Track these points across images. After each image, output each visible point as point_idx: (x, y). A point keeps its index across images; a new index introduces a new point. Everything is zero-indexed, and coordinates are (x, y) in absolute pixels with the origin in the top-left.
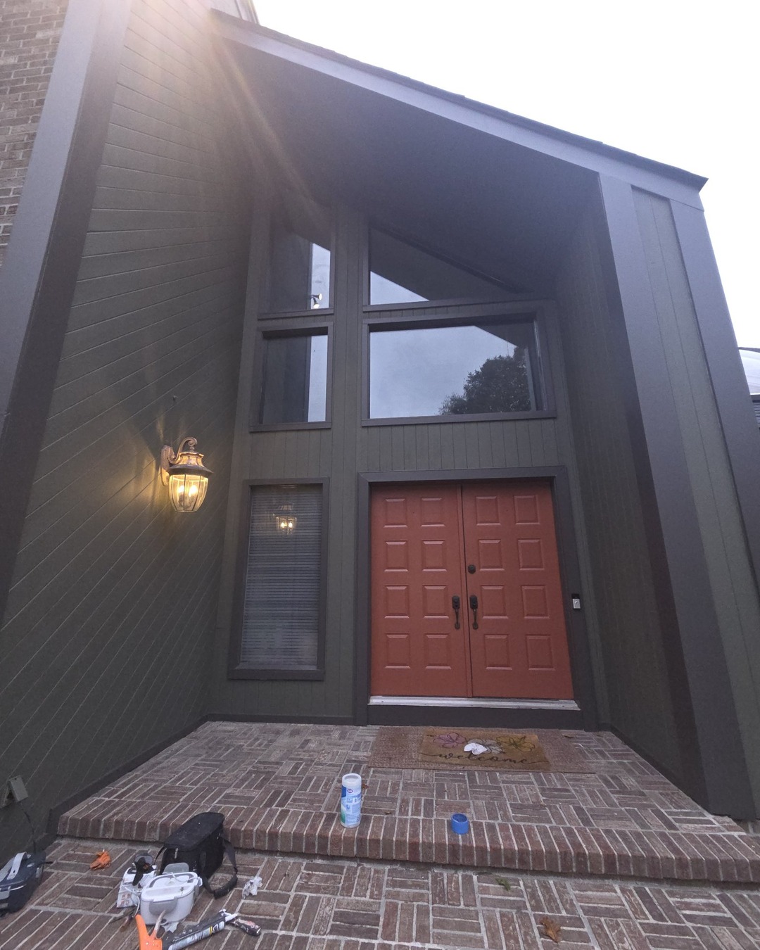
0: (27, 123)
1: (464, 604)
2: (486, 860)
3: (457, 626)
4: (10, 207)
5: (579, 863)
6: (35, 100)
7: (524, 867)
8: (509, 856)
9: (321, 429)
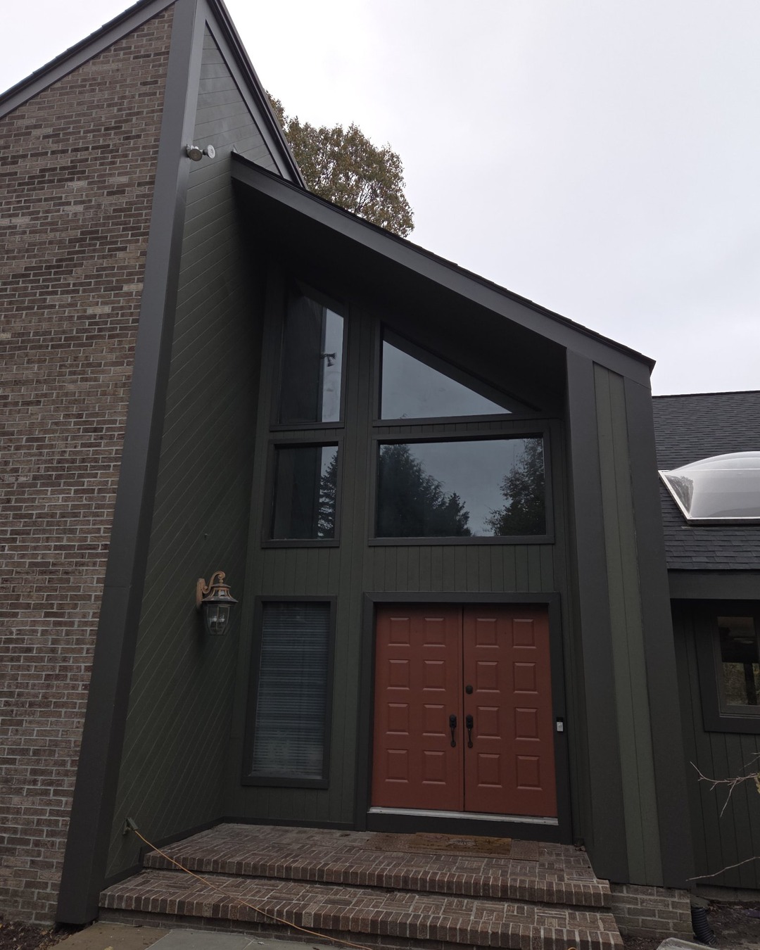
0: (123, 365)
1: (460, 723)
2: (426, 887)
3: (453, 744)
4: (118, 434)
5: (484, 890)
6: (127, 346)
7: (450, 892)
8: (441, 885)
9: (330, 547)
